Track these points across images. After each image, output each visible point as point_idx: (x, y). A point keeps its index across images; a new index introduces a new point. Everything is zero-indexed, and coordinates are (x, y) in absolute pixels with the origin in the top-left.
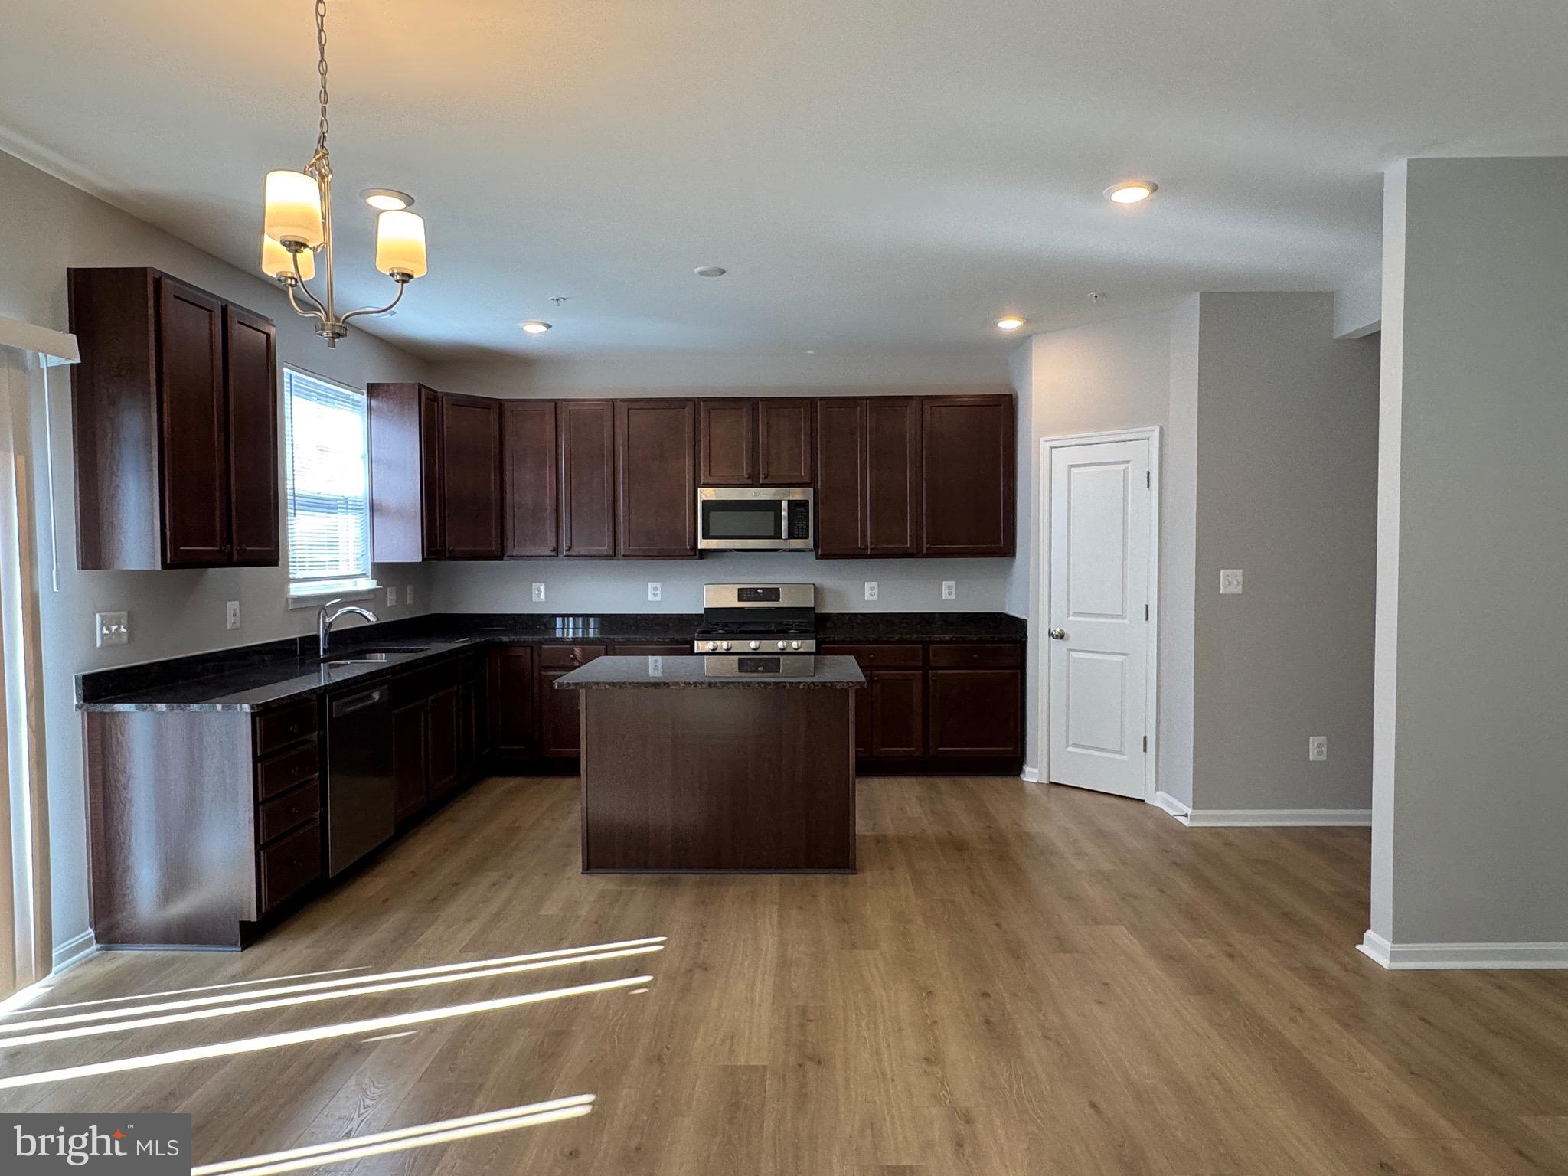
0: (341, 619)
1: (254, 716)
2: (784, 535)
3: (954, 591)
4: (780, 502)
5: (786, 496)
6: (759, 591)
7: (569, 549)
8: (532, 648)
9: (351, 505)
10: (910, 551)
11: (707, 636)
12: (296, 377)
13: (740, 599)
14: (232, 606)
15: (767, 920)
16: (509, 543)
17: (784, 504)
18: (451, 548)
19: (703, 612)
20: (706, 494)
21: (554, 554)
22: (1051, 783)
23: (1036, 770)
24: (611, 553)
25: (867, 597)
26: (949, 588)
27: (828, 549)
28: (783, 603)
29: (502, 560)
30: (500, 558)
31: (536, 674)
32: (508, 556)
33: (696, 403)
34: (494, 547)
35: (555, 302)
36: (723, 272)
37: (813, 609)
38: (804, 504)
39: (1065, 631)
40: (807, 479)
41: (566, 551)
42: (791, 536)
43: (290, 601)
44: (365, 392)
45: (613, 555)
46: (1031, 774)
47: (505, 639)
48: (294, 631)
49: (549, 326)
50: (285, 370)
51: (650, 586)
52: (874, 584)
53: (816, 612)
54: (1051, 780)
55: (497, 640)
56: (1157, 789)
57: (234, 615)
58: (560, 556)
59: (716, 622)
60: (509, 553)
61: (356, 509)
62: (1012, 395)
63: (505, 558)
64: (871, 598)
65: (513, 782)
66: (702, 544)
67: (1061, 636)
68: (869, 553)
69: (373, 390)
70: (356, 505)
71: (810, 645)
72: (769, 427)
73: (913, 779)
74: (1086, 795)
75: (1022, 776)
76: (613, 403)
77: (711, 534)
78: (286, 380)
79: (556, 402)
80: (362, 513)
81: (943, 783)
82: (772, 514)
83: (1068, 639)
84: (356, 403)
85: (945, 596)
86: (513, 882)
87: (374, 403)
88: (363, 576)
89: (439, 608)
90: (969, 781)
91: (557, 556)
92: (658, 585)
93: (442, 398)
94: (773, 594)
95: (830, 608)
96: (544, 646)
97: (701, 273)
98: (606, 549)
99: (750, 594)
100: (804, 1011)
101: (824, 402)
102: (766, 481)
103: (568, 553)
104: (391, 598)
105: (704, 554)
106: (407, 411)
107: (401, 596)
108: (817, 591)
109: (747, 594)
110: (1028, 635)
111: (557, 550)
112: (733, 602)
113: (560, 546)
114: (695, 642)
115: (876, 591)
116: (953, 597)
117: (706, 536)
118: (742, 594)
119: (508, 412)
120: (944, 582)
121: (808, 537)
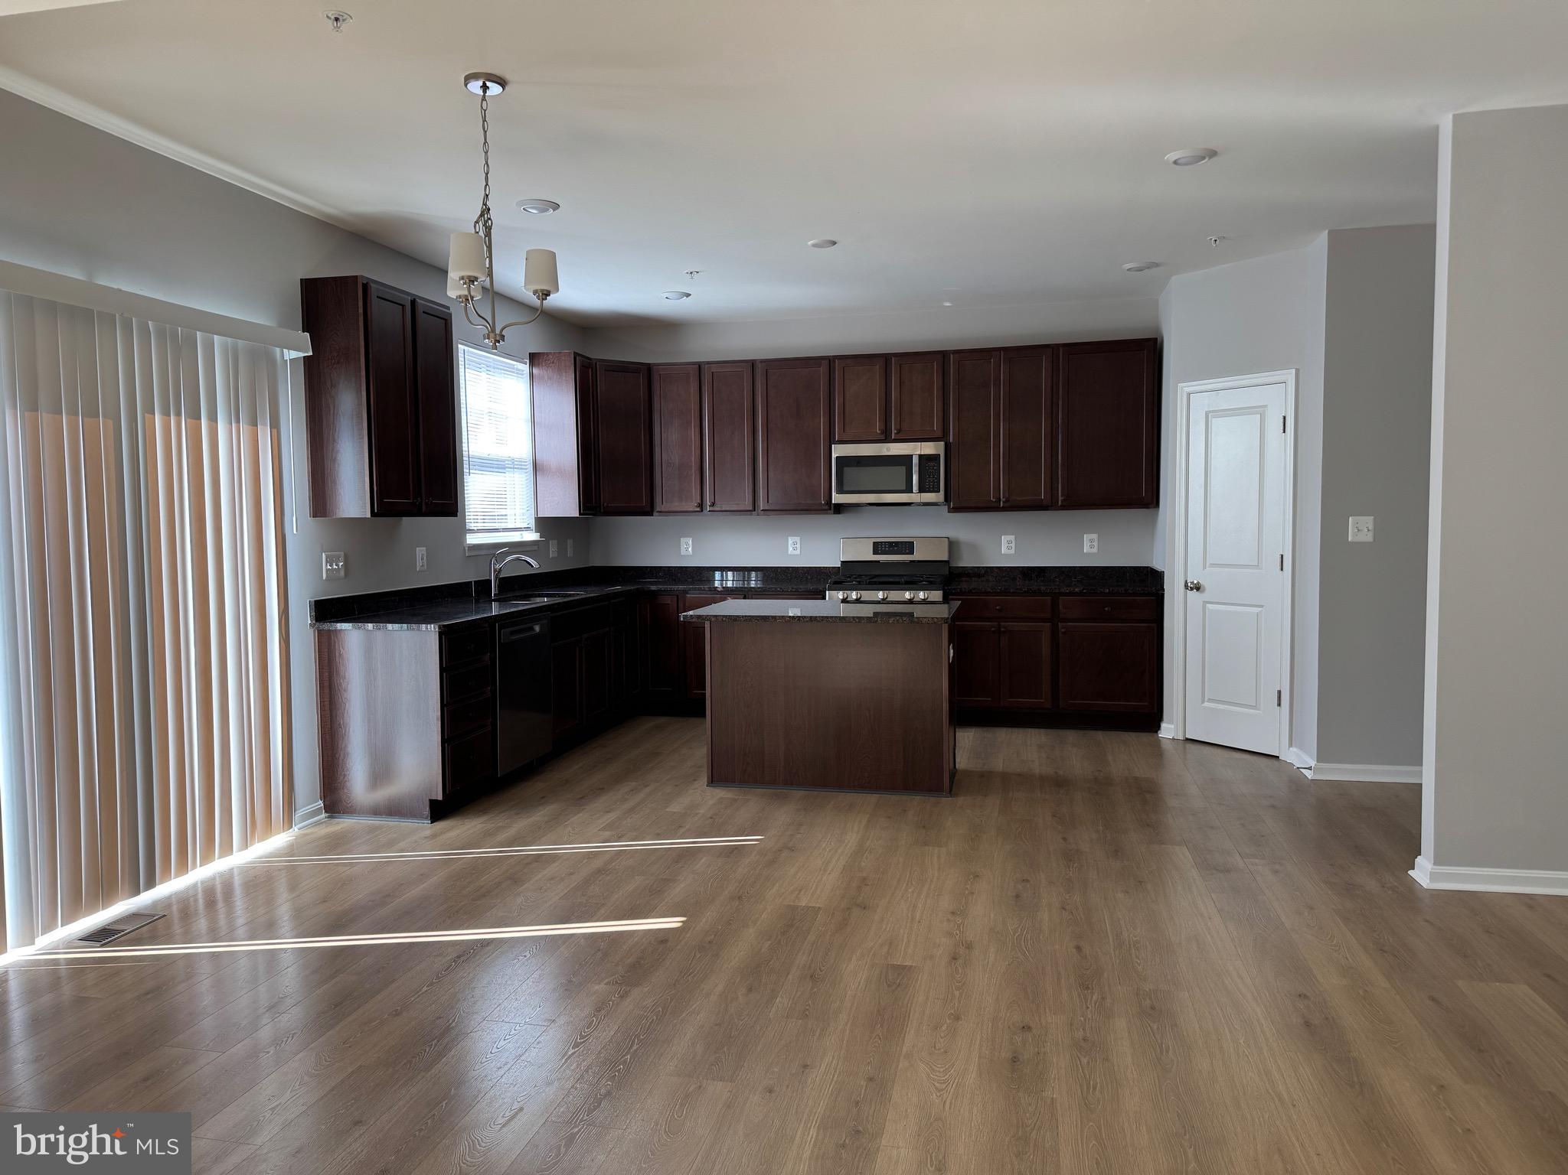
0: (510, 567)
1: (441, 634)
2: (915, 488)
3: (1096, 544)
4: (911, 456)
5: (916, 449)
6: (893, 544)
7: (713, 504)
8: (678, 596)
9: (517, 465)
10: (1045, 503)
11: (838, 585)
12: (469, 352)
13: (875, 552)
14: (421, 551)
16: (658, 500)
17: (915, 460)
18: (605, 504)
19: (839, 565)
20: (838, 451)
21: (698, 509)
22: (1187, 739)
23: (1173, 726)
24: (751, 508)
25: (1004, 550)
26: (1091, 541)
27: (961, 502)
28: (918, 555)
29: (652, 515)
30: (649, 512)
32: (657, 512)
33: (831, 360)
34: (645, 503)
35: (689, 276)
36: (834, 243)
37: (948, 562)
38: (934, 458)
39: (1201, 582)
40: (939, 433)
41: (710, 506)
42: (921, 490)
43: (467, 549)
44: (528, 361)
45: (754, 510)
46: (1168, 731)
47: (653, 588)
48: (471, 576)
50: (460, 346)
51: (790, 541)
52: (1011, 537)
53: (951, 565)
54: (1189, 737)
55: (646, 589)
56: (1291, 745)
57: (422, 559)
58: (705, 511)
59: (850, 575)
60: (658, 509)
61: (521, 469)
62: (1155, 340)
63: (655, 514)
64: (1008, 552)
66: (837, 498)
67: (1198, 588)
68: (1001, 505)
69: (534, 359)
70: (521, 465)
71: (936, 595)
72: (901, 384)
73: (1042, 731)
74: (1219, 750)
75: (1159, 732)
76: (753, 364)
77: (845, 489)
78: (461, 355)
79: (700, 366)
80: (526, 473)
82: (903, 469)
83: (1204, 591)
84: (519, 372)
85: (1087, 549)
87: (535, 371)
88: (527, 529)
89: (597, 561)
90: (1100, 735)
91: (702, 511)
92: (798, 539)
93: (596, 364)
94: (907, 547)
95: (966, 561)
96: (688, 596)
97: (814, 246)
98: (747, 504)
99: (885, 547)
101: (957, 355)
102: (899, 436)
103: (712, 509)
104: (553, 551)
105: (839, 509)
106: (564, 378)
107: (562, 549)
108: (953, 545)
109: (882, 548)
110: (1165, 587)
111: (701, 505)
112: (868, 555)
113: (704, 502)
114: (827, 592)
115: (1013, 545)
116: (1095, 550)
117: (840, 491)
118: (878, 548)
119: (655, 377)
120: (1085, 536)
121: (939, 491)
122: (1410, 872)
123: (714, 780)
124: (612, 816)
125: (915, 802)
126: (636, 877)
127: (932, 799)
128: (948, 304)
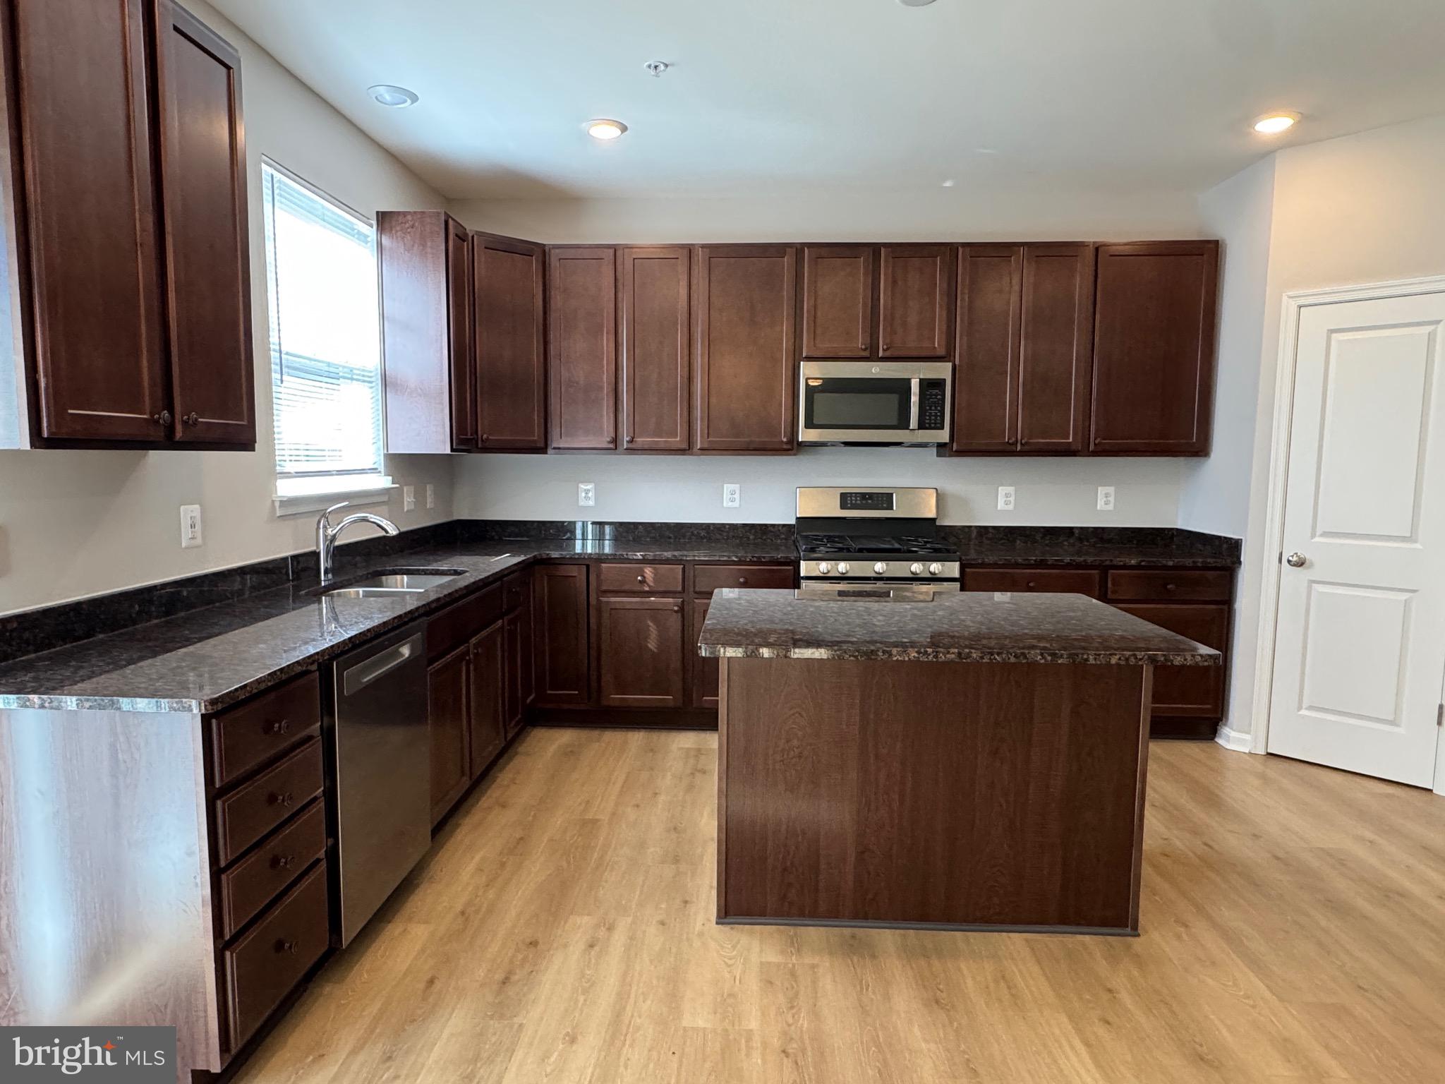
0: (350, 531)
1: (206, 720)
2: (914, 422)
3: (1112, 499)
4: (909, 380)
5: (915, 374)
6: (867, 496)
7: (631, 441)
8: (588, 567)
9: (359, 375)
10: (1074, 448)
12: (279, 181)
13: (843, 506)
14: (190, 512)
16: (554, 432)
17: (915, 387)
18: (485, 436)
19: (793, 522)
20: (811, 372)
21: (612, 446)
22: (1271, 754)
23: (1248, 737)
24: (685, 446)
25: (1001, 505)
26: (1107, 495)
27: (969, 443)
28: (898, 511)
29: (546, 453)
30: (543, 450)
31: (593, 601)
32: (555, 448)
33: (799, 249)
34: (536, 436)
35: (652, 71)
37: (933, 520)
38: (938, 384)
39: (1306, 555)
40: (942, 352)
41: (628, 442)
42: (922, 426)
43: (277, 504)
44: (374, 223)
45: (686, 449)
46: (1233, 740)
47: (553, 554)
48: (281, 547)
49: (624, 129)
50: (264, 166)
51: (726, 489)
52: (1011, 489)
53: (938, 523)
54: (1269, 751)
55: (545, 557)
57: (193, 526)
58: (620, 449)
59: (814, 536)
60: (555, 445)
61: (364, 381)
62: (1218, 241)
63: (550, 451)
64: (1007, 508)
65: (564, 737)
66: (805, 435)
67: (1300, 564)
68: (1019, 448)
69: (384, 220)
70: (363, 376)
71: (954, 569)
72: (893, 284)
74: (1338, 777)
75: (1219, 739)
76: (689, 249)
77: (816, 423)
79: (615, 248)
80: (371, 388)
82: (894, 398)
83: (1312, 565)
84: (363, 238)
85: (1100, 505)
87: (386, 241)
88: (374, 470)
89: (464, 512)
91: (616, 449)
92: (737, 487)
93: (473, 237)
94: (884, 499)
95: (954, 519)
96: (603, 565)
98: (677, 440)
99: (856, 500)
101: (968, 249)
102: (888, 354)
103: (631, 446)
104: (408, 500)
105: (804, 448)
106: (429, 250)
107: (420, 496)
108: (942, 498)
109: (851, 500)
110: (1242, 559)
111: (615, 441)
112: (830, 508)
113: (620, 437)
114: (802, 562)
115: (1012, 499)
116: (1111, 507)
117: (810, 424)
118: (847, 500)
119: (554, 262)
120: (1099, 488)
121: (942, 428)
123: (732, 909)
128: (948, 184)
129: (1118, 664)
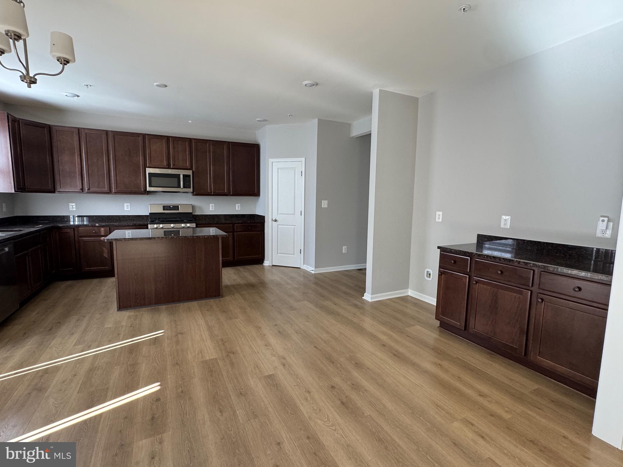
2: (182, 187)
3: (240, 207)
4: (180, 175)
5: (182, 173)
6: (171, 207)
7: (89, 189)
8: (74, 229)
10: (227, 194)
11: (153, 222)
13: (164, 209)
15: (198, 316)
16: (58, 186)
17: (181, 177)
18: (28, 187)
19: (148, 214)
20: (149, 171)
21: (81, 191)
22: (273, 266)
23: (268, 262)
24: (109, 191)
25: (211, 209)
26: (238, 206)
27: (199, 192)
28: (181, 210)
30: (54, 192)
31: (76, 239)
33: (144, 136)
34: (50, 187)
35: (86, 87)
36: (166, 86)
37: (192, 213)
38: (188, 176)
39: (277, 219)
40: (189, 167)
41: (87, 190)
42: (184, 187)
45: (109, 192)
46: (266, 263)
49: (79, 96)
51: (125, 205)
52: (213, 205)
53: (193, 214)
54: (273, 264)
55: (56, 226)
56: (304, 264)
58: (84, 192)
59: (155, 218)
60: (58, 190)
62: (258, 144)
63: (56, 192)
64: (212, 209)
65: (69, 283)
66: (148, 189)
67: (276, 221)
68: (212, 194)
71: (194, 225)
72: (174, 148)
73: (230, 267)
74: (284, 268)
75: (263, 264)
76: (107, 132)
77: (152, 185)
79: (79, 129)
81: (240, 268)
82: (176, 179)
83: (278, 221)
85: (237, 209)
86: (87, 318)
90: (249, 267)
91: (83, 192)
92: (129, 204)
93: (19, 121)
94: (176, 207)
95: (198, 213)
96: (80, 228)
97: (157, 85)
98: (106, 189)
99: (168, 208)
100: (222, 340)
101: (195, 140)
102: (174, 167)
103: (88, 191)
105: (149, 193)
106: (1, 125)
108: (193, 207)
109: (166, 208)
110: (265, 220)
111: (82, 189)
112: (161, 210)
113: (84, 188)
114: (149, 225)
115: (214, 207)
116: (239, 209)
117: (150, 186)
118: (165, 208)
119: (54, 131)
120: (236, 204)
121: (190, 188)
122: (363, 298)
123: (121, 307)
124: (76, 336)
125: (212, 302)
126: (115, 367)
127: (217, 299)
128: (190, 122)
129: (206, 238)
